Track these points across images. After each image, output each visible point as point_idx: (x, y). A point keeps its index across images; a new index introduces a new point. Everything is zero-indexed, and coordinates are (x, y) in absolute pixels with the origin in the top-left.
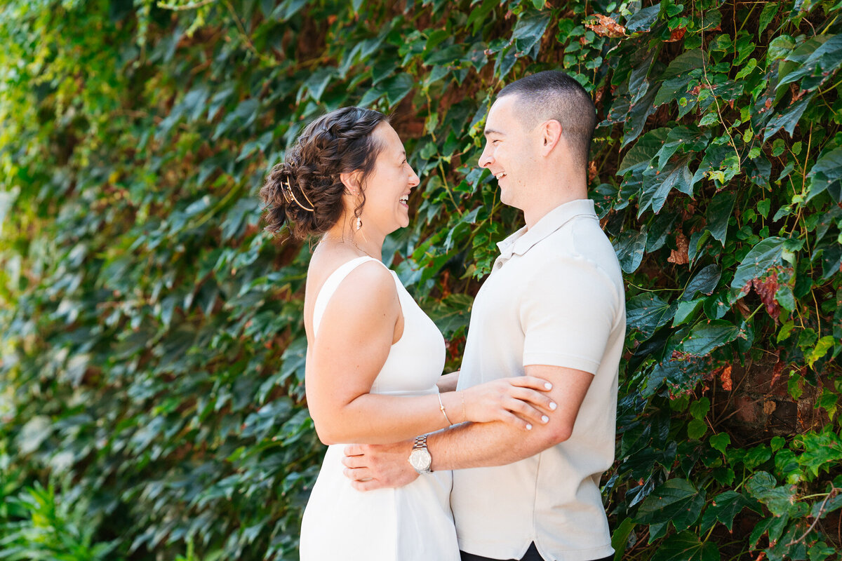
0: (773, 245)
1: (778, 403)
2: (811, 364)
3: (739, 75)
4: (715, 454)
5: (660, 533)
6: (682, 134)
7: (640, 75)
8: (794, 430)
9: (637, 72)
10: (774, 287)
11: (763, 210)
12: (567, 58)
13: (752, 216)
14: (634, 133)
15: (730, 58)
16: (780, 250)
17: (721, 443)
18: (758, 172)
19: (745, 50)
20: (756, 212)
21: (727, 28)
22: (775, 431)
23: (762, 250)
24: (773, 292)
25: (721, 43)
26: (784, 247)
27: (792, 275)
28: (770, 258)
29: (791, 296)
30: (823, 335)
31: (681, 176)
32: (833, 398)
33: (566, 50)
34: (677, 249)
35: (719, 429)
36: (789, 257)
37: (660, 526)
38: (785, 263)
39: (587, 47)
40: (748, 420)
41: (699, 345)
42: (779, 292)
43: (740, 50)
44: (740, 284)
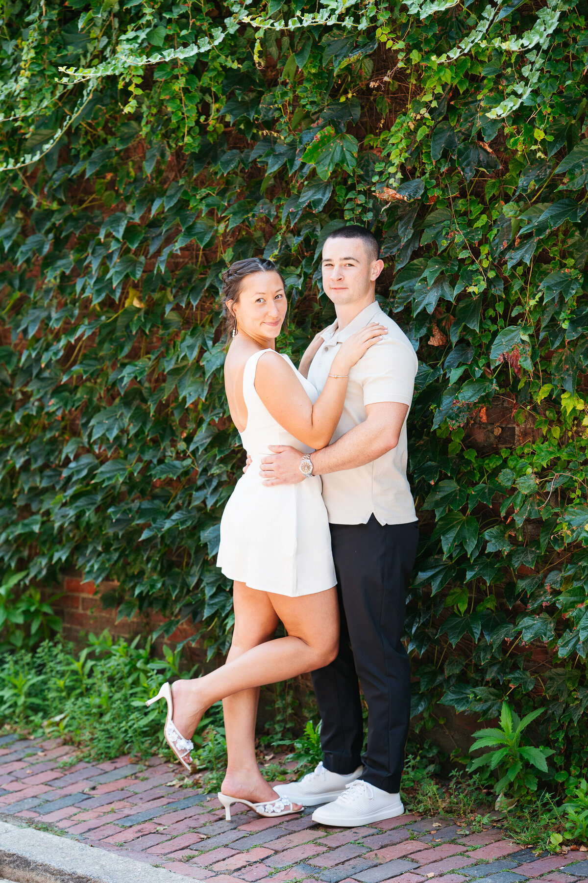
0: (513, 331)
1: (502, 428)
2: (539, 402)
3: (475, 226)
4: (469, 462)
5: (442, 513)
6: (437, 262)
7: (405, 224)
8: (514, 444)
9: (402, 223)
10: (517, 356)
11: (500, 308)
12: (346, 213)
13: (491, 312)
14: (402, 262)
15: (466, 214)
16: (518, 334)
17: (471, 455)
18: (495, 287)
19: (476, 209)
20: (495, 310)
21: (463, 195)
22: (500, 446)
23: (506, 335)
24: (517, 360)
25: (461, 205)
26: (521, 333)
27: (529, 349)
28: (512, 339)
29: (529, 361)
30: (544, 383)
31: (442, 289)
32: (545, 422)
33: (346, 208)
34: (433, 336)
35: (468, 447)
36: (526, 338)
37: (441, 509)
38: (523, 341)
39: (361, 205)
40: (479, 441)
41: (468, 395)
42: (521, 359)
43: (472, 209)
44: (496, 356)
